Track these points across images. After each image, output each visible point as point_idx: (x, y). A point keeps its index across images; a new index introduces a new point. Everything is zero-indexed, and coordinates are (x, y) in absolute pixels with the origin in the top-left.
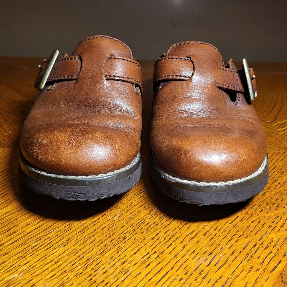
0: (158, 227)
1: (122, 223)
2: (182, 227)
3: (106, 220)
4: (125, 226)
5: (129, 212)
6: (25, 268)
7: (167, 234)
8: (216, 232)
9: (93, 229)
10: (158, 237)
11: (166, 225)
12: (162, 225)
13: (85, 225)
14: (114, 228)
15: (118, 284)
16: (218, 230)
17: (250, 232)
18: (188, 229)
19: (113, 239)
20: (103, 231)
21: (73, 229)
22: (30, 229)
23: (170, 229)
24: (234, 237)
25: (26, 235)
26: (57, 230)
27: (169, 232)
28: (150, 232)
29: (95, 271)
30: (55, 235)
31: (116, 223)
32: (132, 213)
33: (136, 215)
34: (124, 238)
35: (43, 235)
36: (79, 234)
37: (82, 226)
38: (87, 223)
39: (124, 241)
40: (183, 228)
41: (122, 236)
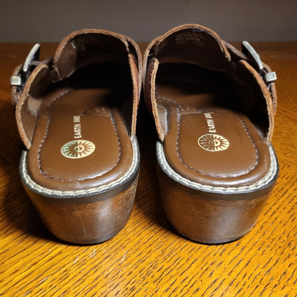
0: (173, 273)
1: (130, 267)
2: (203, 273)
3: (109, 264)
4: (133, 273)
5: (138, 252)
7: (185, 284)
8: (245, 280)
9: (95, 276)
10: (173, 288)
11: (182, 271)
12: (178, 271)
13: (84, 271)
14: (119, 275)
16: (247, 277)
17: (287, 279)
18: (210, 276)
19: (118, 292)
20: (106, 279)
21: (70, 277)
22: (18, 277)
23: (187, 277)
24: (267, 287)
25: (14, 285)
26: (52, 278)
27: (187, 280)
28: (163, 281)
30: (49, 286)
31: (122, 268)
32: (141, 253)
33: (146, 257)
34: (133, 289)
35: (35, 285)
36: (77, 284)
37: (80, 272)
38: (88, 268)
40: (204, 276)
41: (130, 286)
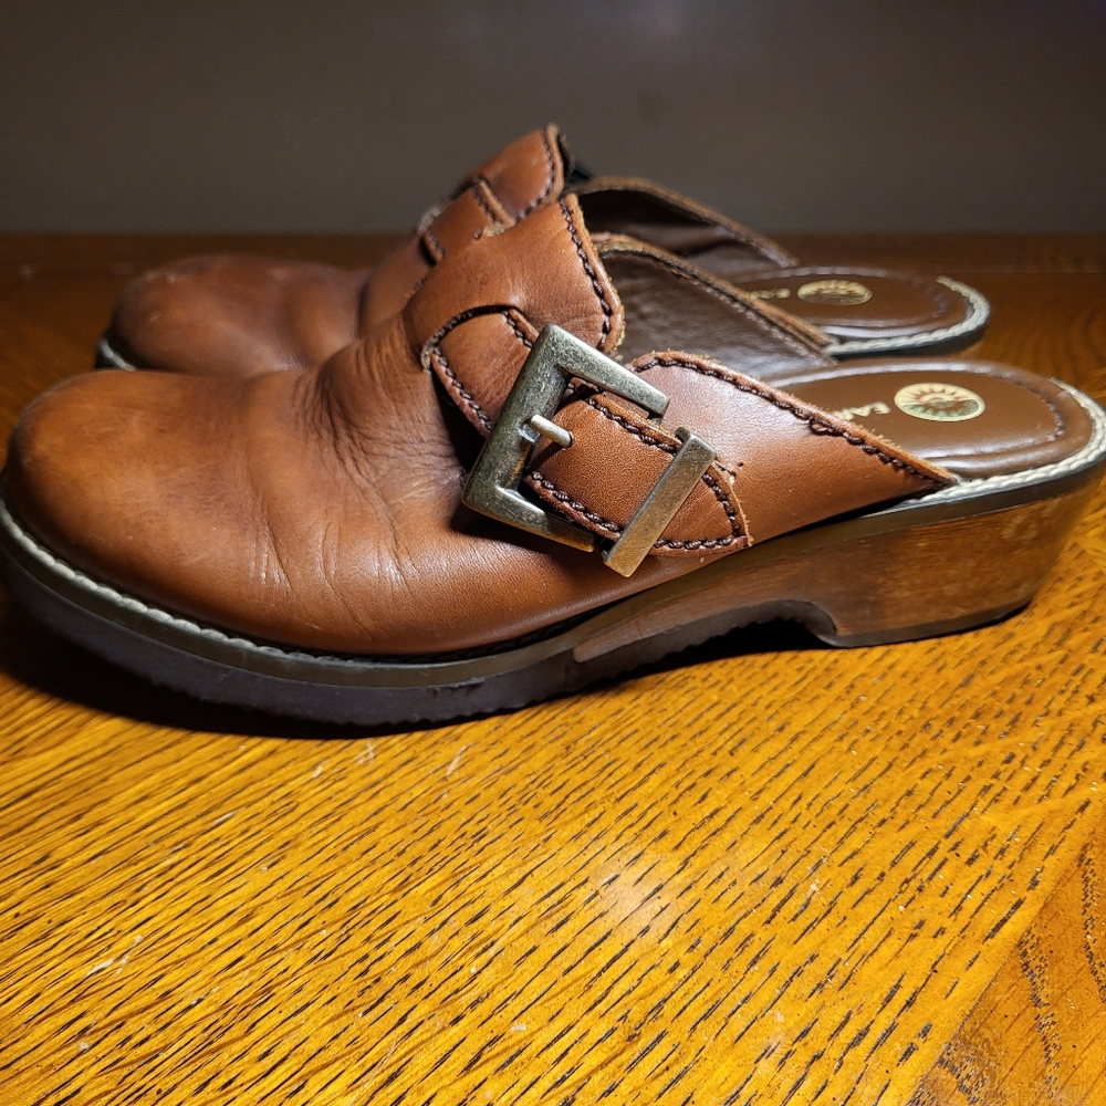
0: (595, 796)
1: (472, 785)
2: (681, 795)
3: (414, 777)
4: (482, 797)
5: (496, 749)
6: (138, 938)
7: (627, 820)
8: (796, 810)
9: (372, 807)
10: (595, 831)
11: (622, 792)
12: (609, 792)
13: (341, 794)
14: (442, 804)
15: (456, 987)
16: (803, 804)
17: (916, 807)
18: (700, 802)
19: (439, 842)
20: (403, 813)
21: (302, 809)
22: (150, 812)
23: (636, 805)
24: (859, 825)
25: (138, 831)
26: (246, 813)
27: (636, 813)
28: (567, 816)
29: (378, 947)
30: (239, 830)
31: (449, 787)
32: (505, 752)
33: (518, 761)
34: (480, 836)
35: (199, 829)
36: (321, 826)
37: (330, 798)
38: (350, 789)
39: (477, 847)
40: (681, 801)
41: (471, 829)
